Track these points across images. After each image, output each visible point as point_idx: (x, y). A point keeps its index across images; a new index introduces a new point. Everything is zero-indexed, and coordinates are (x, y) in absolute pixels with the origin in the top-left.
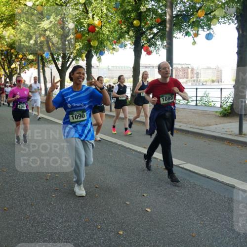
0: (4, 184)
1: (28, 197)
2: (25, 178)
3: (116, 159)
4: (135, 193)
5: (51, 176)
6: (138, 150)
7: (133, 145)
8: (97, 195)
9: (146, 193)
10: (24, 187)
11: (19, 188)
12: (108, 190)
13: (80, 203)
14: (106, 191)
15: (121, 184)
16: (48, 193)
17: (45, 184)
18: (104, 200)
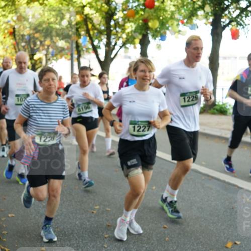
0: (37, 217)
1: (71, 236)
2: (64, 210)
3: (189, 190)
4: (223, 238)
5: (99, 209)
6: (222, 178)
7: (211, 171)
8: (167, 239)
9: (238, 240)
10: (65, 222)
11: (58, 223)
12: (182, 233)
13: (144, 248)
14: (179, 234)
15: (201, 226)
16: (98, 232)
17: (93, 219)
18: (178, 246)
